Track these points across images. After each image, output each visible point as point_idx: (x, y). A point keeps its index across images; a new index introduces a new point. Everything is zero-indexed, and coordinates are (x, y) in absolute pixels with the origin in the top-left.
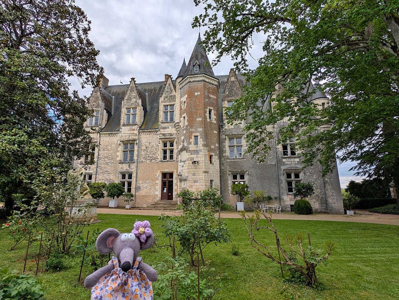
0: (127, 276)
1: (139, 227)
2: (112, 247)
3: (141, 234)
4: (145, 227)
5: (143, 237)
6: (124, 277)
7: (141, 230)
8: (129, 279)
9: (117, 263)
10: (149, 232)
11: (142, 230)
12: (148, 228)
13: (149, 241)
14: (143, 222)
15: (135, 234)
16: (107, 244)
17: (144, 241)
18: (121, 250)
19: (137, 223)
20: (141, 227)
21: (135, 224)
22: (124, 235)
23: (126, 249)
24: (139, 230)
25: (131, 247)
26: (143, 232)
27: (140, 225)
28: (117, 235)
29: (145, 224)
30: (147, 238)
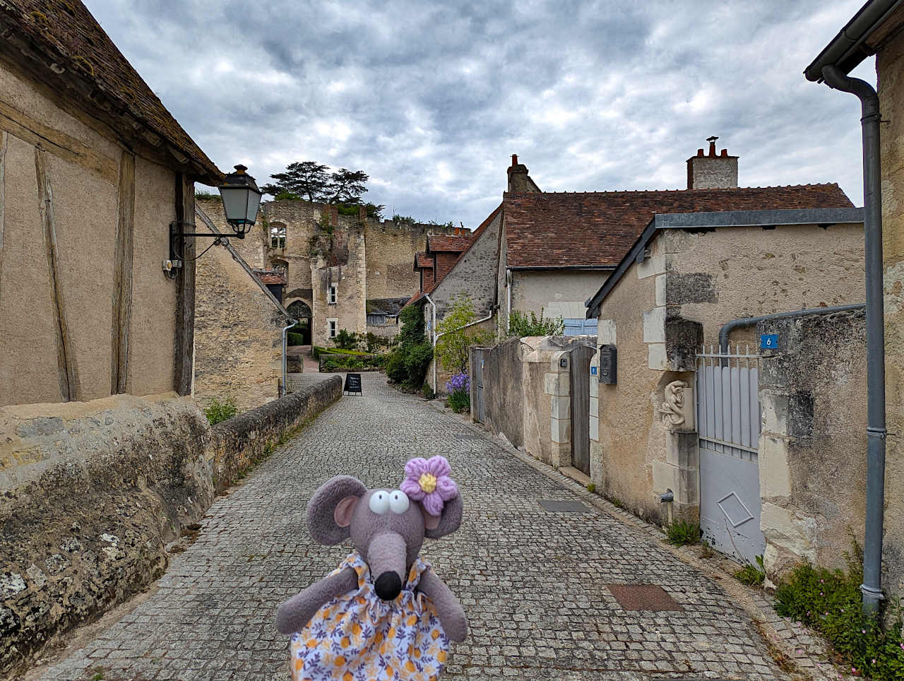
1: (421, 473)
2: (347, 525)
3: (427, 494)
4: (437, 473)
5: (434, 504)
7: (427, 481)
9: (364, 573)
10: (449, 488)
11: (429, 483)
12: (445, 478)
13: (452, 515)
14: (430, 460)
15: (407, 494)
16: (335, 518)
17: (438, 511)
18: (372, 538)
19: (414, 463)
20: (426, 474)
21: (409, 466)
22: (378, 494)
23: (385, 536)
24: (420, 482)
25: (397, 531)
26: (432, 487)
27: (423, 467)
28: (359, 493)
29: (437, 467)
30: (445, 503)
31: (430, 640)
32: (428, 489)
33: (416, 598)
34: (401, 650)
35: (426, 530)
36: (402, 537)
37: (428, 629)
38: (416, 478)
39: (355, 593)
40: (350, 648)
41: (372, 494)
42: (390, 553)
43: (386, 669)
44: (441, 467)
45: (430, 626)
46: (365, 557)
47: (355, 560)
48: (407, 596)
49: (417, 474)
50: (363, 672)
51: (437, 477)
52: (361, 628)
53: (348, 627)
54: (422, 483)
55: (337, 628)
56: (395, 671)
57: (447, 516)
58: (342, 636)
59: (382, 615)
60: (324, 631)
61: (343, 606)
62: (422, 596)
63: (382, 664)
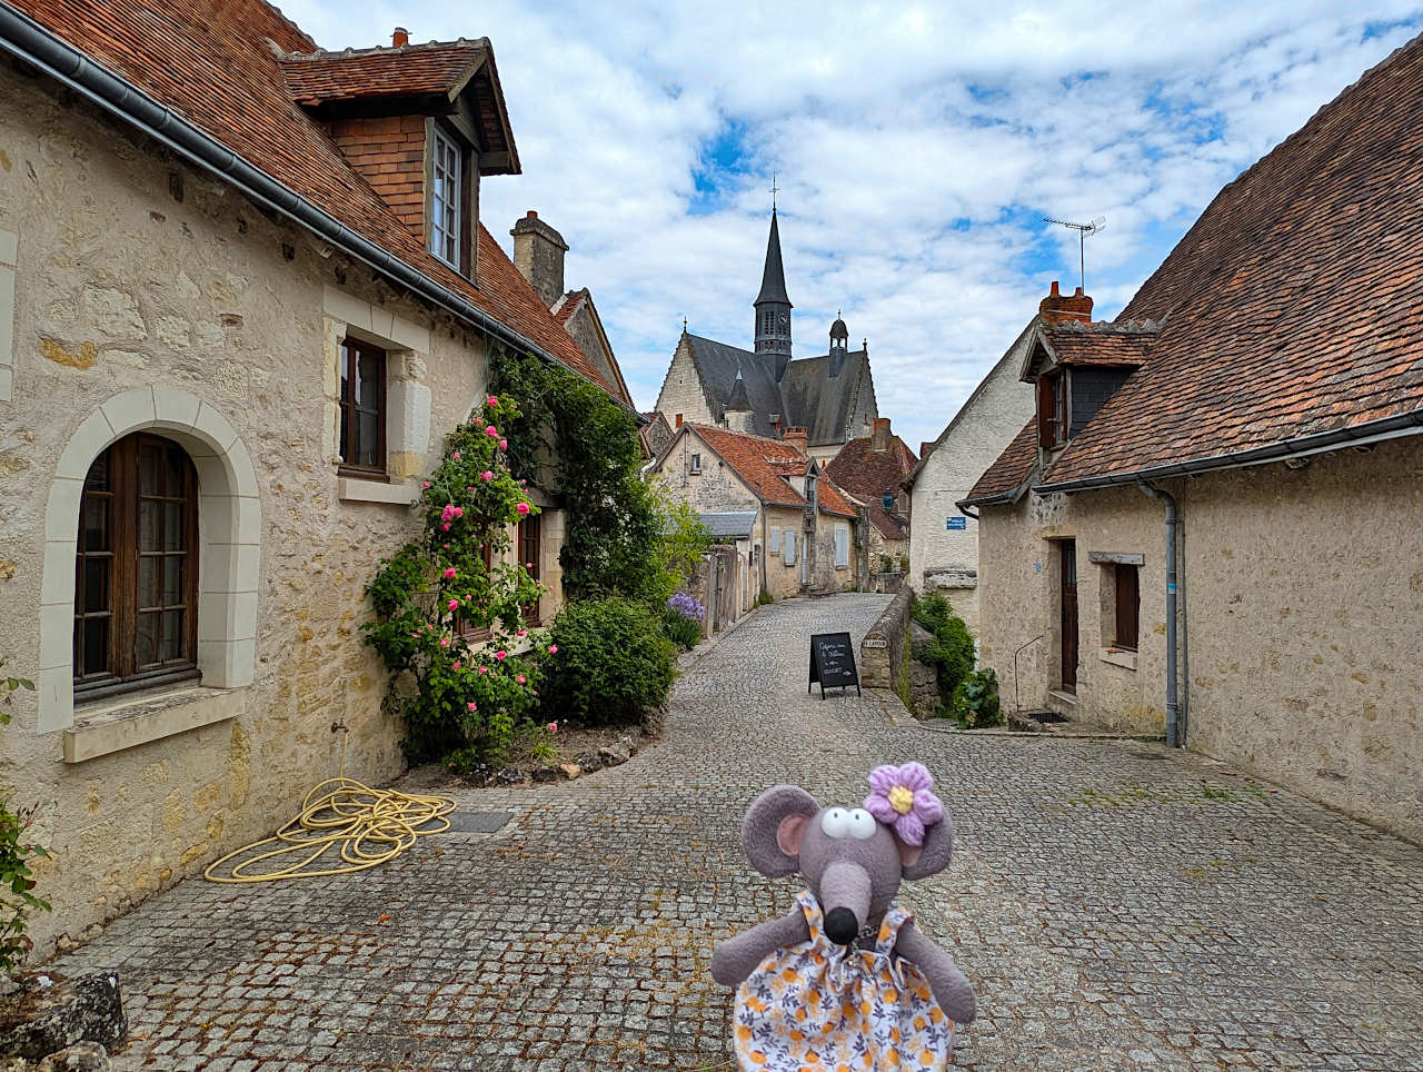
0: (855, 972)
1: (891, 785)
2: (795, 853)
3: (900, 815)
4: (912, 785)
5: (911, 828)
6: (844, 973)
7: (901, 797)
8: (864, 983)
9: (817, 919)
10: (928, 805)
11: (903, 799)
12: (925, 792)
13: (937, 844)
14: (903, 767)
15: (873, 815)
16: (779, 841)
17: (918, 840)
18: (825, 869)
19: (882, 771)
20: (898, 787)
21: (875, 775)
22: (833, 811)
23: (841, 866)
24: (890, 798)
25: (859, 863)
26: (907, 804)
27: (893, 777)
28: (808, 811)
29: (912, 777)
30: (928, 828)
31: (912, 1030)
32: (901, 808)
33: (894, 967)
34: (881, 1032)
35: (903, 867)
36: (864, 870)
37: (910, 1014)
38: (885, 793)
39: (809, 946)
40: (807, 1022)
41: (825, 812)
42: (844, 887)
43: (863, 1055)
44: (917, 777)
45: (914, 1010)
46: (817, 893)
47: (804, 896)
48: (880, 960)
49: (887, 787)
50: (832, 1054)
51: (913, 791)
52: (820, 996)
53: (804, 996)
54: (893, 799)
55: (790, 995)
56: (874, 1059)
57: (929, 848)
58: (797, 1007)
59: (847, 982)
60: (766, 987)
61: (793, 961)
62: (902, 963)
63: (859, 1047)
